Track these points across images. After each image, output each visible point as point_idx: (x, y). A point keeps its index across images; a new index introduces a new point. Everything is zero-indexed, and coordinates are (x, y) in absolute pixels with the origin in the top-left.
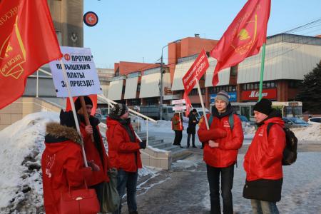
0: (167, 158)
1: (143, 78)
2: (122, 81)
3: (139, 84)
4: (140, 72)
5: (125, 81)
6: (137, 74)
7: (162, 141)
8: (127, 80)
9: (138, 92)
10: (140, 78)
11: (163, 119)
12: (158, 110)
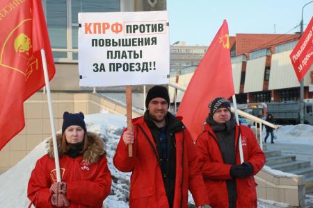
0: (297, 187)
1: (274, 57)
2: (241, 64)
3: (268, 68)
4: (268, 49)
5: (244, 64)
6: (264, 52)
7: (294, 158)
8: (249, 63)
9: (266, 80)
10: (269, 58)
11: (306, 123)
12: (296, 108)
